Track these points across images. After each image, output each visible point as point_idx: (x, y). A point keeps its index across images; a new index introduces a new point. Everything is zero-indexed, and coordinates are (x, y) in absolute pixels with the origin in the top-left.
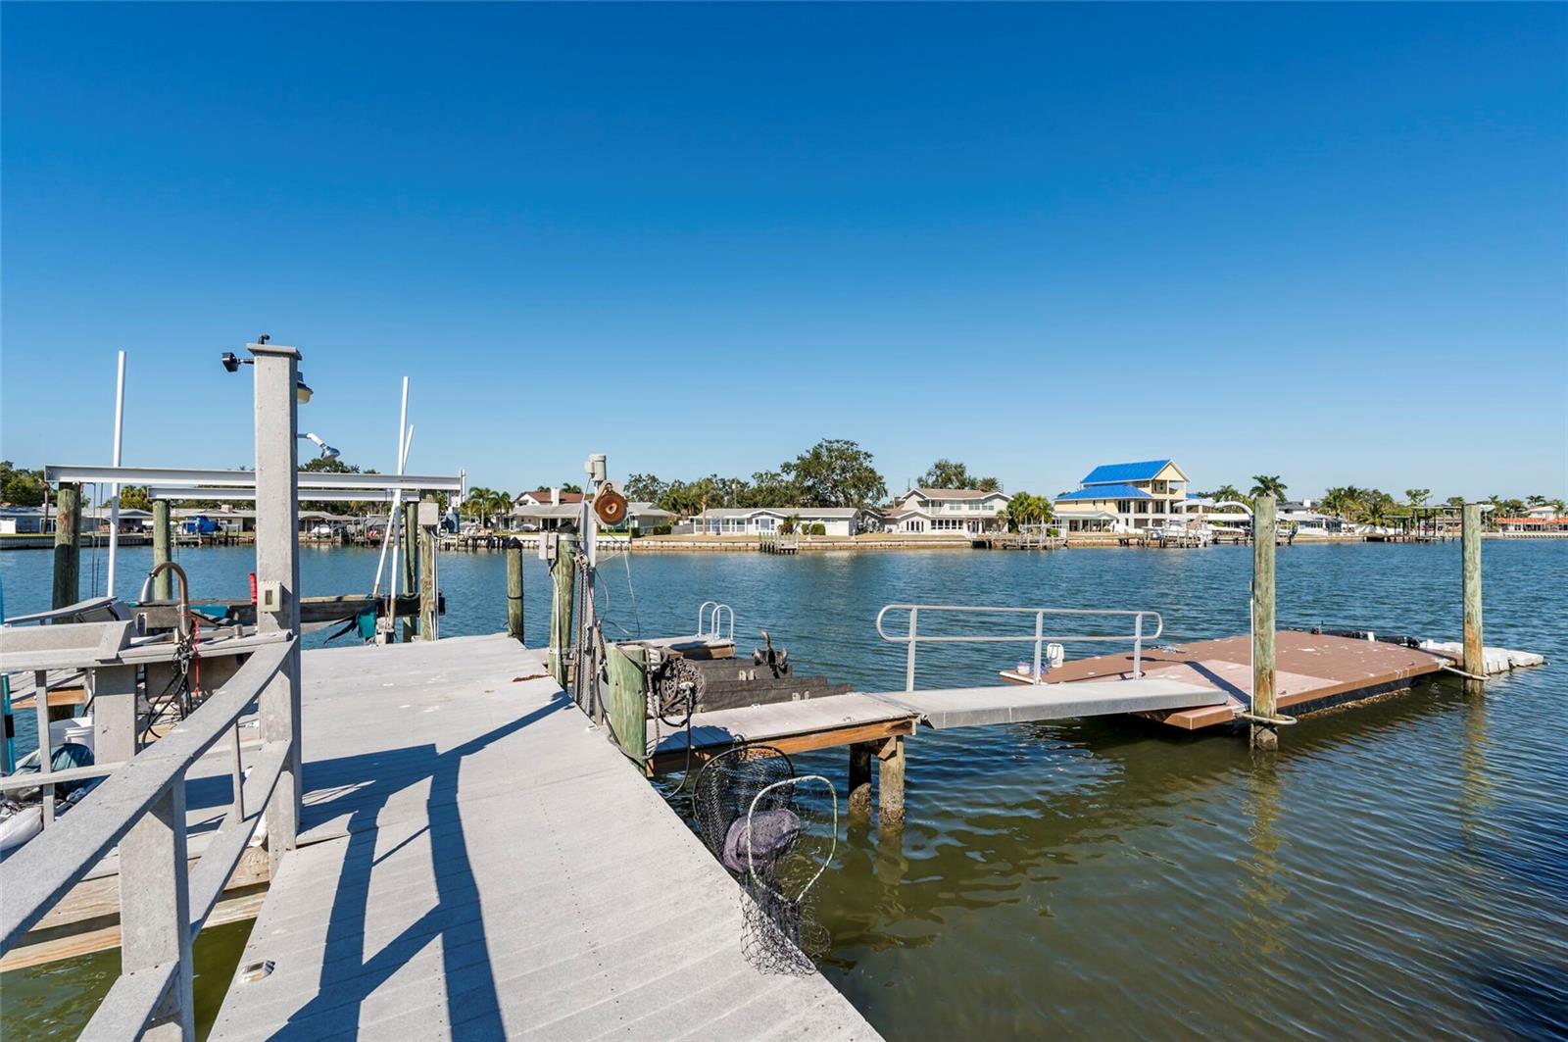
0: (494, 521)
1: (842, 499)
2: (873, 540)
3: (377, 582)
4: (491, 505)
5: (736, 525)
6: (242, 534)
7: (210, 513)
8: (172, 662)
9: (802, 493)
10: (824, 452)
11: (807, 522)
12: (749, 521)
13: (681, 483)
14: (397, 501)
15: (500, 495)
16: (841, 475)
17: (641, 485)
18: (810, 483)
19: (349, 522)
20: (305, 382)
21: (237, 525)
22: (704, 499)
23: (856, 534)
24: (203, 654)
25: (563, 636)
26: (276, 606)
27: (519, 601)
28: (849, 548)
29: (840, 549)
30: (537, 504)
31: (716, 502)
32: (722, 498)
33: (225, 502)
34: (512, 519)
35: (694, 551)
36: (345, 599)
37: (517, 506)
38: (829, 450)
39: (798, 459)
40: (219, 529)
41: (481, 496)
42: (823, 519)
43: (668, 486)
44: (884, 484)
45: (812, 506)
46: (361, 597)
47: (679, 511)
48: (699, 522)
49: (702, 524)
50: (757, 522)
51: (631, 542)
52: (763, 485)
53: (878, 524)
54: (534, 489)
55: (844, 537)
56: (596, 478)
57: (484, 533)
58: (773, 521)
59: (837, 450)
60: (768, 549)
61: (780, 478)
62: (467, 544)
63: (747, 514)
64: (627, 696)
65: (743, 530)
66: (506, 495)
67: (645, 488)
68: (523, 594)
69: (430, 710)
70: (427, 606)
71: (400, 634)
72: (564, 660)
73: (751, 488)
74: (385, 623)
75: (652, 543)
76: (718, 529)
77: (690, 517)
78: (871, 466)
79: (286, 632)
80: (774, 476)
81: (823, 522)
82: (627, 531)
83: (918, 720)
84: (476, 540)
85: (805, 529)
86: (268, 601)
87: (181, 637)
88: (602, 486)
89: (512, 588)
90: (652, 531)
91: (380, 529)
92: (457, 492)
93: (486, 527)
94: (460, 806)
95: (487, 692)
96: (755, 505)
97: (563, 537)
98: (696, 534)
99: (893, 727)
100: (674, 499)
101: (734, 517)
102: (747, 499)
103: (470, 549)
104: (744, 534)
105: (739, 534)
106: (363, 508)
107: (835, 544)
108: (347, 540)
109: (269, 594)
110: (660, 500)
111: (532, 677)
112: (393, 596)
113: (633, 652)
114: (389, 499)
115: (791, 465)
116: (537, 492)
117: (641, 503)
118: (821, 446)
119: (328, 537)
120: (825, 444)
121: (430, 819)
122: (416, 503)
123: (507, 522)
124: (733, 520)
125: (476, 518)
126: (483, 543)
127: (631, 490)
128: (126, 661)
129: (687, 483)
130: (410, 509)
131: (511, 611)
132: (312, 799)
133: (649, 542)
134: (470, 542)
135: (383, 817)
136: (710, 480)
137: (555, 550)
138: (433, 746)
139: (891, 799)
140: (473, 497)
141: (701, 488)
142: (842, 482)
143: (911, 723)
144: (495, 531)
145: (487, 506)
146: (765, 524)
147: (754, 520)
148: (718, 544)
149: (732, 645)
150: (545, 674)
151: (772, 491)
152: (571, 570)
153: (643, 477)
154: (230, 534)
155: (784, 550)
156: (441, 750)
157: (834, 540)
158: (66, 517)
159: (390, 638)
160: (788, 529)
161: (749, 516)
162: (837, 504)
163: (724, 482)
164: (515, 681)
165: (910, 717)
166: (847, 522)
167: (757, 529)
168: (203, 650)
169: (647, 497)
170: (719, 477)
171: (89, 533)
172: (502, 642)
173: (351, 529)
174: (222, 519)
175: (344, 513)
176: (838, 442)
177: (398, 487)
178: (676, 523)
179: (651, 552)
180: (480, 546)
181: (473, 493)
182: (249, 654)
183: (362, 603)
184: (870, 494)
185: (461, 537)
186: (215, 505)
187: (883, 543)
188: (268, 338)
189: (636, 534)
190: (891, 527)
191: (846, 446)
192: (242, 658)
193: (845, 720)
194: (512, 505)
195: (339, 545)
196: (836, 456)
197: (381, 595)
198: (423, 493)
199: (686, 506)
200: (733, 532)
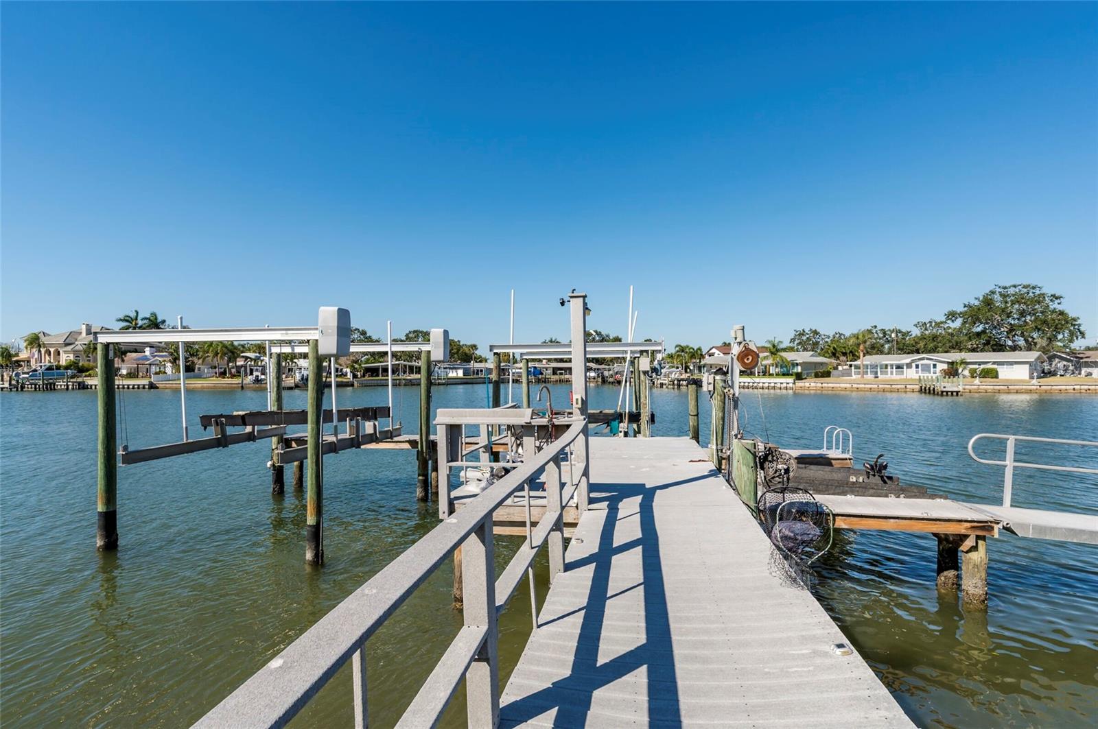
0: (692, 368)
1: (1022, 342)
2: (1064, 384)
3: (620, 404)
4: (689, 357)
5: (894, 370)
6: (552, 377)
7: (537, 365)
8: (545, 426)
9: (970, 339)
10: (997, 297)
11: (976, 366)
12: (909, 366)
13: (841, 334)
14: (628, 356)
15: (695, 349)
16: (1018, 319)
17: (804, 338)
18: (980, 329)
19: (605, 369)
20: (588, 306)
21: (550, 371)
22: (861, 347)
23: (1039, 377)
24: (556, 423)
25: (718, 438)
26: (580, 406)
27: (696, 417)
28: (1030, 392)
29: (1017, 392)
30: (722, 355)
31: (876, 349)
32: (883, 346)
33: (544, 359)
34: (704, 367)
35: (852, 391)
36: (604, 412)
37: (707, 357)
38: (1004, 296)
39: (965, 306)
40: (542, 374)
41: (683, 351)
42: (994, 363)
43: (829, 337)
44: (1079, 325)
45: (982, 351)
46: (612, 411)
47: (838, 358)
48: (857, 367)
49: (859, 368)
50: (917, 366)
51: (794, 383)
52: (927, 332)
53: (1071, 368)
54: (719, 344)
55: (1022, 382)
56: (738, 340)
57: (685, 376)
58: (935, 366)
59: (1013, 295)
60: (927, 391)
61: (946, 326)
62: (674, 383)
63: (906, 359)
64: (744, 469)
65: (903, 374)
66: (700, 349)
67: (806, 340)
68: (698, 413)
69: (644, 470)
70: (645, 418)
71: (631, 433)
72: (719, 453)
73: (913, 336)
74: (623, 426)
75: (813, 384)
76: (876, 373)
77: (848, 363)
78: (1060, 308)
79: (583, 417)
80: (938, 324)
81: (995, 366)
82: (792, 375)
83: (1000, 526)
84: (680, 381)
85: (973, 374)
86: (577, 403)
87: (549, 416)
88: (742, 345)
89: (692, 410)
90: (813, 375)
91: (621, 373)
92: (660, 351)
93: (686, 372)
94: (654, 507)
95: (674, 465)
96: (918, 352)
97: (718, 377)
98: (854, 377)
99: (973, 527)
100: (834, 348)
101: (892, 362)
102: (906, 345)
103: (676, 387)
104: (903, 377)
105: (899, 377)
106: (612, 360)
107: (1010, 387)
108: (604, 381)
109: (577, 400)
110: (822, 349)
111: (699, 461)
112: (627, 411)
113: (747, 443)
114: (624, 356)
115: (956, 313)
116: (721, 346)
117: (805, 353)
118: (993, 292)
119: (594, 378)
120: (998, 290)
121: (641, 509)
122: (639, 357)
123: (700, 368)
124: (892, 366)
125: (680, 366)
126: (685, 383)
127: (796, 342)
128: (533, 424)
129: (847, 334)
130: (636, 361)
131: (691, 424)
132: (593, 495)
133: (811, 384)
134: (676, 382)
135: (621, 505)
136: (870, 331)
137: (712, 385)
138: (644, 484)
139: (973, 584)
140: (678, 351)
141: (858, 338)
142: (1020, 326)
143: (993, 528)
144: (692, 375)
145: (687, 357)
146: (926, 368)
147: (914, 365)
148: (876, 386)
149: (850, 459)
150: (707, 460)
151: (934, 338)
152: (723, 397)
153: (807, 331)
154: (547, 377)
155: (947, 392)
156: (647, 486)
157: (1008, 384)
158: (496, 367)
159: (626, 434)
160: (952, 371)
161: (908, 361)
162: (1014, 348)
163: (884, 333)
164: (690, 461)
165: (991, 522)
166: (1027, 366)
167: (917, 372)
168: (556, 422)
169: (810, 347)
170: (879, 328)
171: (489, 376)
172: (687, 442)
173: (606, 373)
174: (543, 368)
175: (602, 364)
176: (1015, 286)
177: (629, 349)
178: (836, 368)
179: (812, 392)
180: (682, 385)
181: (677, 349)
182: (570, 425)
183: (612, 415)
184: (1060, 337)
185: (670, 379)
186: (540, 361)
187: (1076, 387)
188: (575, 290)
189: (799, 377)
190: (1089, 370)
191: (1025, 290)
192: (568, 426)
193: (922, 514)
194: (702, 356)
195: (600, 383)
196: (1012, 301)
197: (622, 411)
198: (642, 352)
199: (844, 354)
200: (892, 375)
